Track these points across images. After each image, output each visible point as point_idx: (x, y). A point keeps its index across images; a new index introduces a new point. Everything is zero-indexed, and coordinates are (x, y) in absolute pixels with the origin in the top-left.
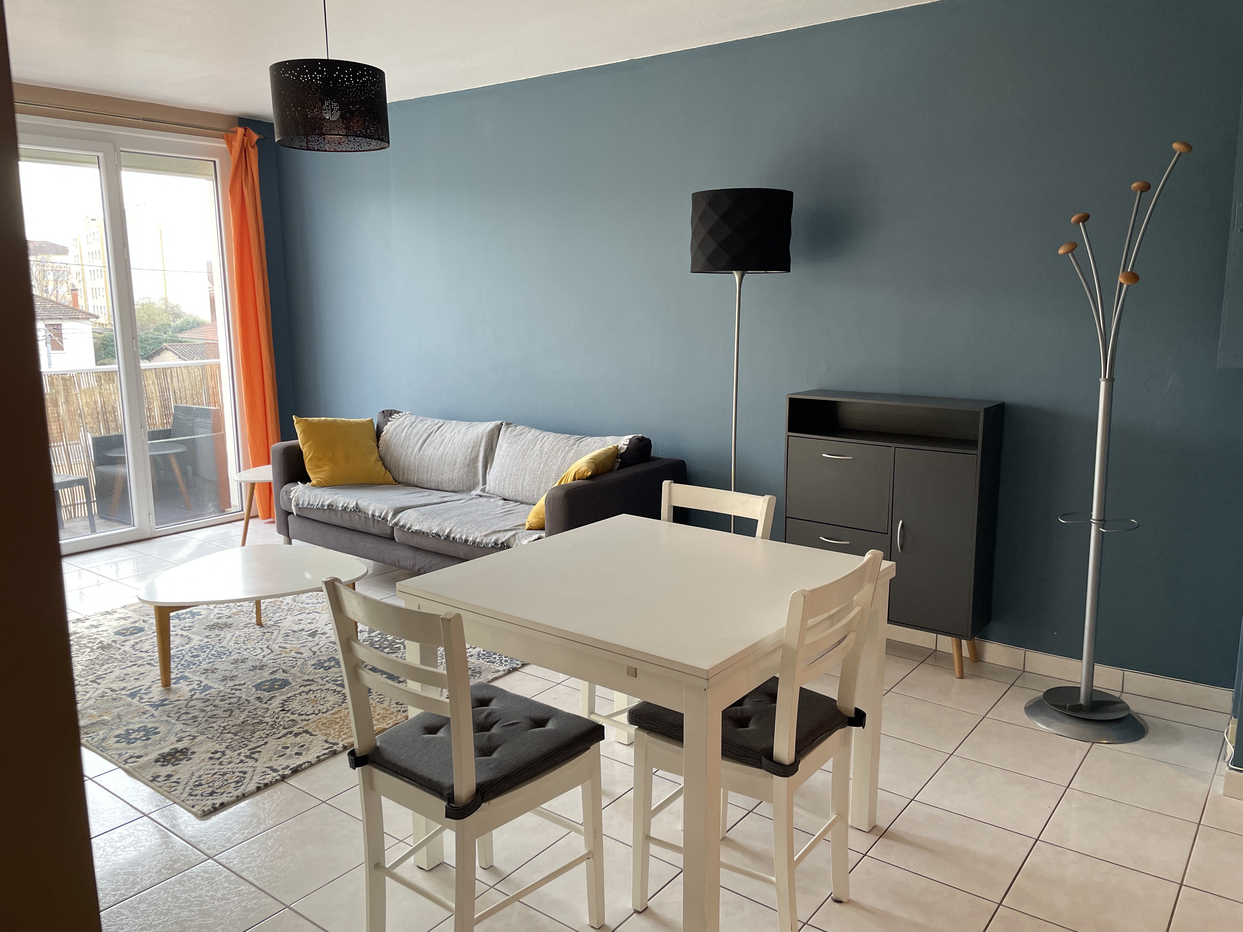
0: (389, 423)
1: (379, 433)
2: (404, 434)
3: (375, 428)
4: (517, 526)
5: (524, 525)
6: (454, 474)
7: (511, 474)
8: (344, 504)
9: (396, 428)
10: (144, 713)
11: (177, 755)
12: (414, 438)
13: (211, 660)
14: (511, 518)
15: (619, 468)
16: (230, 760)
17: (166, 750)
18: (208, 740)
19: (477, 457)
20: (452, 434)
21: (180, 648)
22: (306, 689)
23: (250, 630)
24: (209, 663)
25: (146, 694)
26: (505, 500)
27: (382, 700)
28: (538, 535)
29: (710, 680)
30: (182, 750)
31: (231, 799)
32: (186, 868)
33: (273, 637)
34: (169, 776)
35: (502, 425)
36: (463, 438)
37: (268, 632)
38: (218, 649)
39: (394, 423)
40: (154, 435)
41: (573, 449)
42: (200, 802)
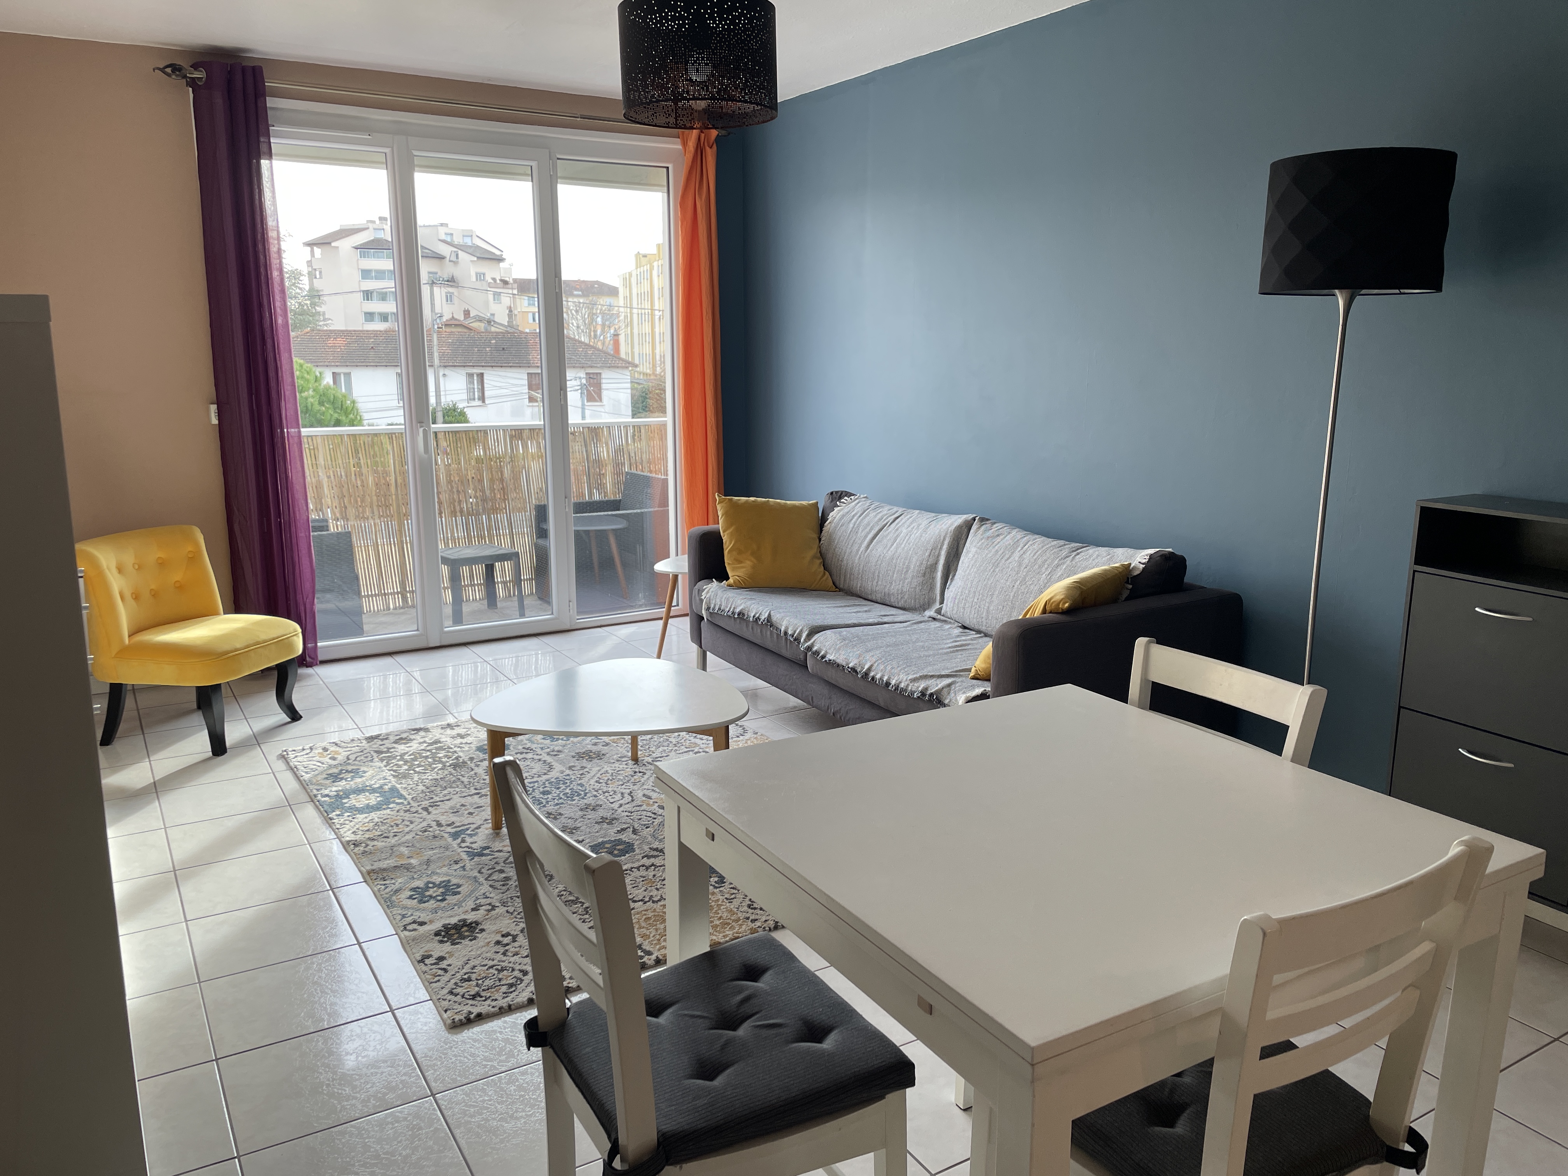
0: (836, 509)
1: (823, 519)
2: (851, 525)
3: (820, 515)
4: (956, 671)
5: (969, 670)
6: (905, 585)
7: (975, 592)
8: (756, 613)
9: (843, 516)
10: (456, 862)
11: (463, 930)
12: (862, 531)
13: (561, 801)
14: (960, 656)
15: (1127, 599)
16: (517, 949)
17: (454, 921)
18: (506, 914)
19: (936, 563)
20: (910, 529)
21: (535, 780)
22: (648, 862)
23: (621, 766)
24: (557, 804)
25: (471, 835)
26: (964, 627)
27: (733, 896)
28: (983, 689)
29: (1035, 1066)
30: (471, 923)
31: (493, 1009)
32: (399, 1103)
33: (643, 780)
34: (441, 959)
35: (975, 520)
36: (921, 536)
37: (640, 772)
38: (575, 788)
39: (842, 509)
40: (582, 507)
41: (1064, 563)
42: (456, 1006)
